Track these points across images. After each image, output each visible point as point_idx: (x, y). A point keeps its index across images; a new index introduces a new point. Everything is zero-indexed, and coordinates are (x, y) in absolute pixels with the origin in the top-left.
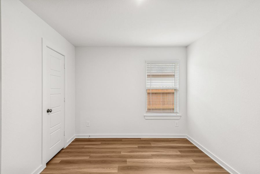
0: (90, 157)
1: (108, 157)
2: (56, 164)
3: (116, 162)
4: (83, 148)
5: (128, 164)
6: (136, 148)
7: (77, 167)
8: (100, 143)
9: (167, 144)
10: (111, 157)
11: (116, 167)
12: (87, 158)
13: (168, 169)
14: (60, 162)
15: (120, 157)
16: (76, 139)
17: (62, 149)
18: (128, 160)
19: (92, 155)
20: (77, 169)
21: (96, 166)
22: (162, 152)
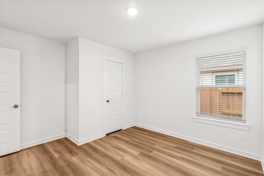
0: (131, 140)
1: (142, 144)
2: (111, 136)
3: (144, 149)
4: (133, 133)
5: (151, 154)
6: (172, 147)
7: (118, 142)
8: (147, 134)
9: (215, 156)
10: (144, 145)
11: (139, 152)
12: (128, 139)
13: (182, 173)
14: (114, 136)
15: (150, 147)
16: (135, 126)
17: (120, 130)
18: (154, 152)
19: (134, 139)
20: (118, 143)
21: (129, 146)
22: (197, 159)
